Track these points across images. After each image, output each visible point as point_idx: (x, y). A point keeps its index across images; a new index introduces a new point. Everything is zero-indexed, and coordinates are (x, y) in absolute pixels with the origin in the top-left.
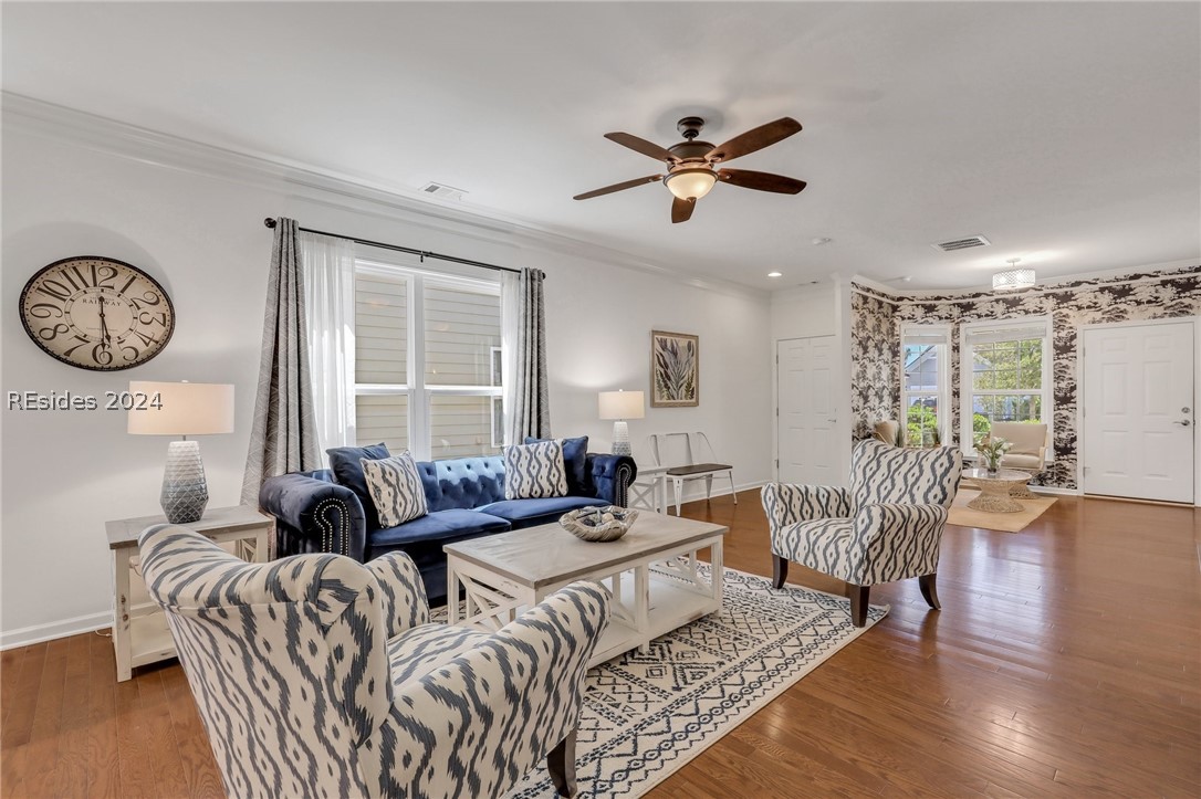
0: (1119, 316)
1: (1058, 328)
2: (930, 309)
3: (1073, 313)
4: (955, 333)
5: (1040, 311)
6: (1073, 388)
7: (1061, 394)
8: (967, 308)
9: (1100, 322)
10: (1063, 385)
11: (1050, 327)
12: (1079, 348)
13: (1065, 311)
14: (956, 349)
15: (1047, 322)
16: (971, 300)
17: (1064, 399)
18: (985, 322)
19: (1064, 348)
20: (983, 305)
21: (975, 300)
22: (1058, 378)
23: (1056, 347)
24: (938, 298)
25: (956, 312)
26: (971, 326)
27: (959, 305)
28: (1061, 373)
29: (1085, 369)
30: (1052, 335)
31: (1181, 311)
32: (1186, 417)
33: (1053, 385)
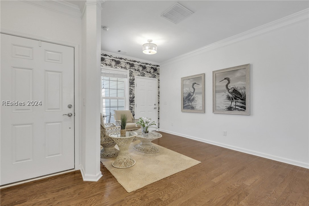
0: (143, 75)
1: (130, 75)
3: (134, 71)
5: (125, 68)
6: (134, 97)
7: (131, 99)
9: (140, 76)
10: (131, 96)
11: (128, 75)
12: (135, 84)
13: (132, 70)
15: (127, 72)
17: (132, 101)
18: (108, 68)
19: (132, 83)
20: (108, 60)
22: (130, 94)
23: (130, 82)
28: (131, 92)
29: (137, 92)
30: (129, 78)
31: (154, 77)
32: (155, 106)
33: (129, 96)
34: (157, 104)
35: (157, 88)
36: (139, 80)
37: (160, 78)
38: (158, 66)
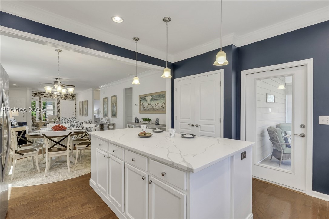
0: (66, 99)
1: (58, 100)
2: (35, 94)
4: (40, 99)
8: (42, 95)
9: (63, 100)
10: (58, 109)
11: (56, 100)
13: (59, 98)
14: (40, 102)
15: (56, 99)
16: (43, 93)
17: (59, 111)
18: (45, 98)
19: (58, 103)
20: (45, 95)
21: (44, 93)
22: (58, 108)
24: (37, 92)
25: (40, 95)
26: (43, 98)
27: (40, 94)
28: (58, 107)
29: (61, 107)
30: (57, 101)
31: (73, 100)
32: (73, 114)
33: (57, 109)
34: (75, 112)
35: (75, 105)
36: (62, 102)
37: (77, 100)
38: (75, 95)
